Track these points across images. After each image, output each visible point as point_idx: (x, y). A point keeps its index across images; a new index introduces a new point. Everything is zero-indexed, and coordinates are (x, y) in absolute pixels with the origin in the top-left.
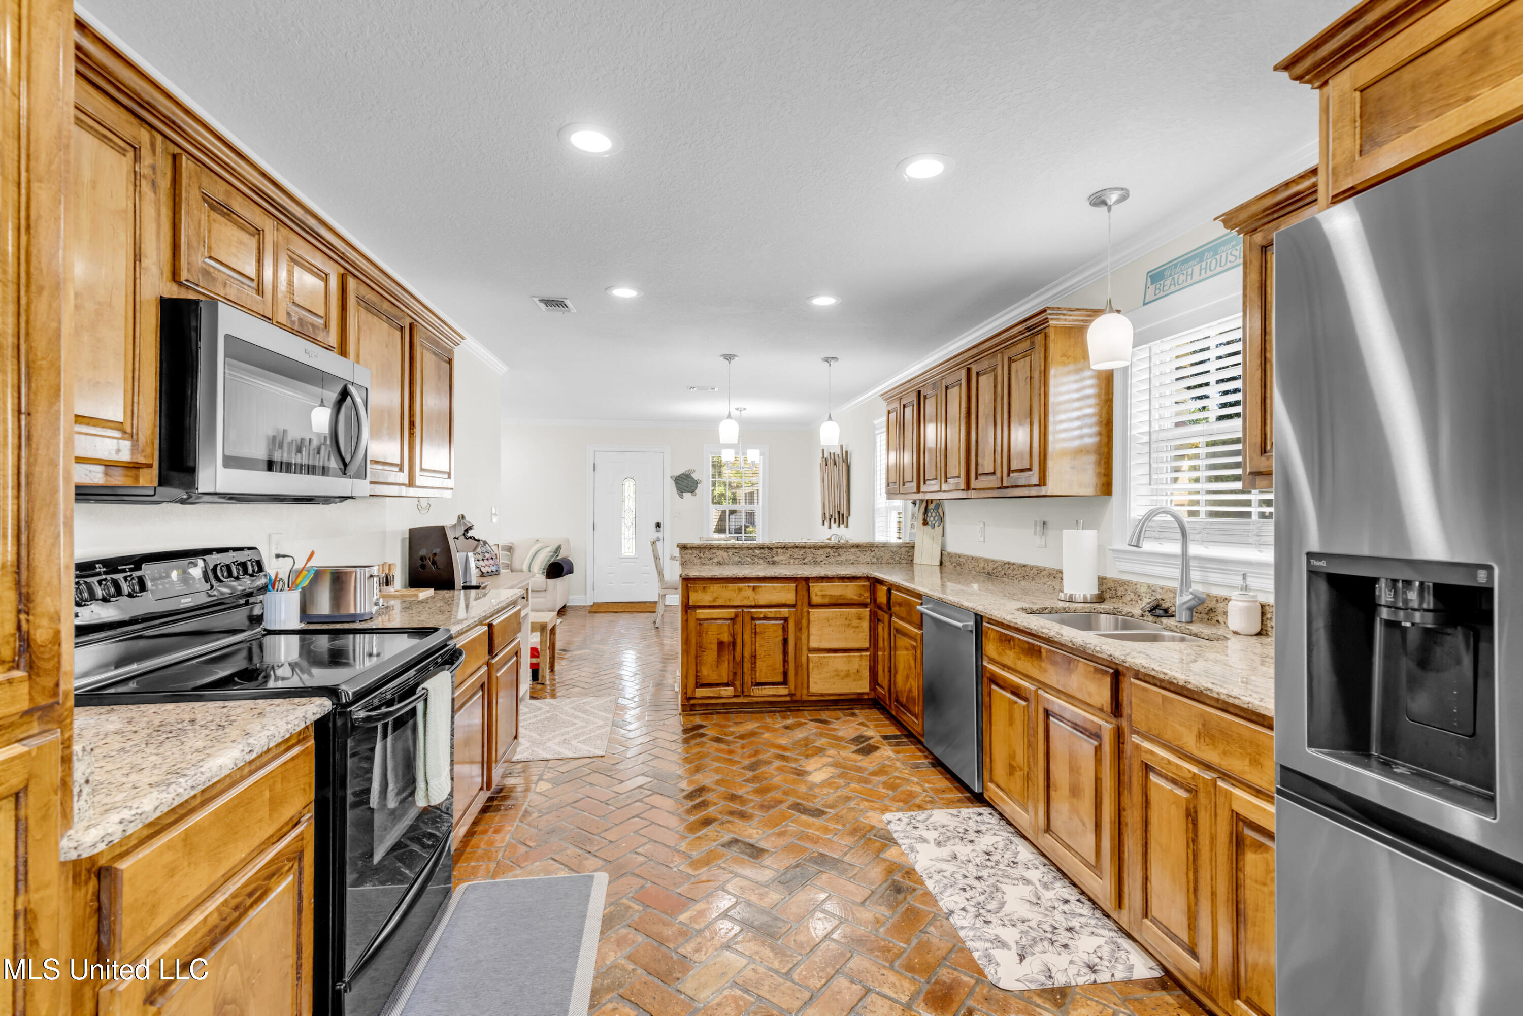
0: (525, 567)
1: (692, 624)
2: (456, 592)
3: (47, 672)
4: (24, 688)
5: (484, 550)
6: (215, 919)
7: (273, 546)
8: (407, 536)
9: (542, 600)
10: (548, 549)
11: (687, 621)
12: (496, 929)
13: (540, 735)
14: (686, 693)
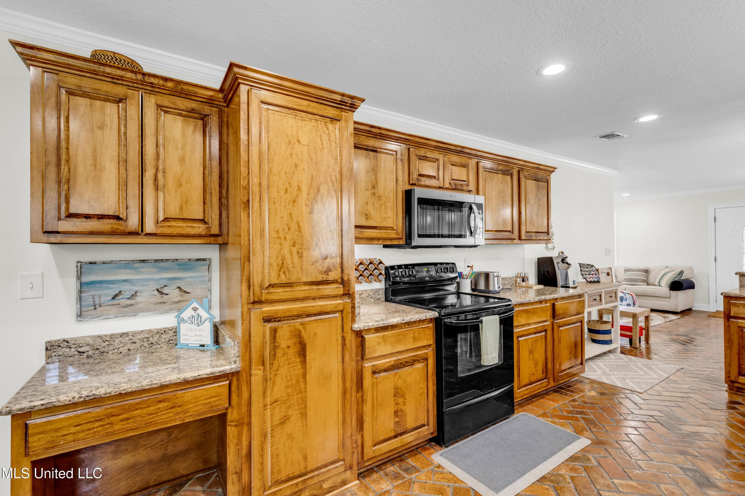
0: (656, 283)
1: (734, 329)
2: (558, 289)
3: (347, 287)
4: (342, 289)
5: (591, 269)
6: (393, 363)
7: (466, 263)
8: (537, 261)
9: (668, 303)
10: (674, 272)
11: (729, 326)
12: (522, 433)
13: (610, 371)
14: (729, 377)
